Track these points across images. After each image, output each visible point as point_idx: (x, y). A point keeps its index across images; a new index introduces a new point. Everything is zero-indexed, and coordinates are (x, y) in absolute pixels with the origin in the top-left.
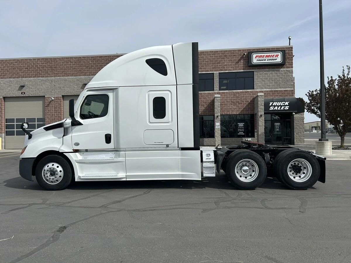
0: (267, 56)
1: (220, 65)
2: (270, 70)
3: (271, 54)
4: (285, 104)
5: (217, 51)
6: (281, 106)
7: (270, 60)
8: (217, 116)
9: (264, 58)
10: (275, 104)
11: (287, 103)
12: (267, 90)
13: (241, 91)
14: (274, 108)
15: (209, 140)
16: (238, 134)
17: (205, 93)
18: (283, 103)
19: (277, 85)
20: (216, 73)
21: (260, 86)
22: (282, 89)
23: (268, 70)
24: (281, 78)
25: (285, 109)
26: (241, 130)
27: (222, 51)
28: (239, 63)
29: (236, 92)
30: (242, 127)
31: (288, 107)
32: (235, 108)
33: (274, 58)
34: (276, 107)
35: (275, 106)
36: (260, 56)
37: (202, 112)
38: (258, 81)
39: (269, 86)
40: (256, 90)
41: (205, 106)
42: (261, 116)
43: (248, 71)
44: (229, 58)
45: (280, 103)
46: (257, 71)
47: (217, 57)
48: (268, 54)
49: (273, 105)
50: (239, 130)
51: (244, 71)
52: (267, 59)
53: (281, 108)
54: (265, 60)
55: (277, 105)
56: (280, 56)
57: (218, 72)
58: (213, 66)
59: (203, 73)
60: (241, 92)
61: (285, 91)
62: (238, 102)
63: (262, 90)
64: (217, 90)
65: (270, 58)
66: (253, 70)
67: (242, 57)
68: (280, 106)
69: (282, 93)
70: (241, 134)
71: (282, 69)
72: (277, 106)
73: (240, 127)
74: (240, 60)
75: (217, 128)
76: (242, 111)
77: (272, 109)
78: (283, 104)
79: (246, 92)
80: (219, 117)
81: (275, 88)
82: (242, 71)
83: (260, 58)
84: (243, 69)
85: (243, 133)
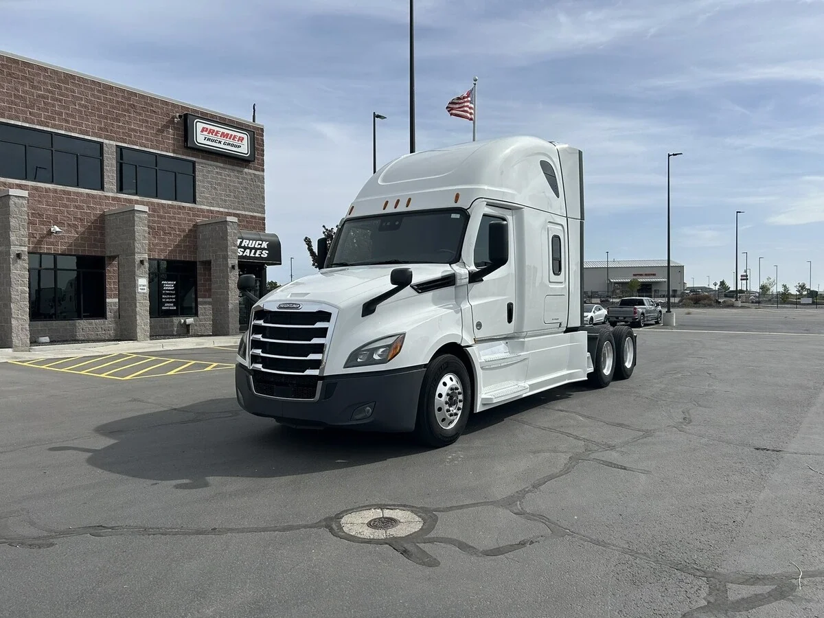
0: (223, 133)
1: (119, 127)
2: (226, 166)
3: (230, 132)
4: (261, 245)
5: (111, 88)
6: (256, 249)
7: (229, 144)
8: (142, 262)
9: (219, 138)
10: (245, 243)
11: (265, 245)
12: (222, 210)
13: (170, 202)
14: (243, 252)
15: (91, 324)
16: (164, 308)
17: (78, 193)
18: (259, 244)
19: (239, 202)
20: (110, 144)
21: (207, 198)
22: (247, 213)
23: (222, 165)
24: (246, 189)
25: (262, 255)
26: (169, 298)
27: (123, 91)
28: (163, 132)
29: (158, 204)
30: (171, 290)
31: (267, 252)
32: (157, 244)
33: (236, 143)
34: (248, 251)
35: (245, 248)
36: (211, 132)
37: (71, 245)
38: (203, 187)
39: (225, 201)
40: (199, 207)
41: (80, 229)
42: (233, 267)
43: (184, 157)
44: (140, 114)
45: (254, 242)
46: (202, 163)
47: (111, 101)
48: (226, 131)
49: (243, 245)
50: (164, 298)
51: (175, 155)
52: (223, 141)
53: (255, 254)
54: (220, 142)
55: (249, 246)
56: (245, 141)
57: (114, 143)
58: (100, 122)
59: (73, 134)
60: (168, 205)
61: (252, 217)
62: (163, 229)
63: (212, 208)
64: (112, 191)
65: (228, 141)
66: (194, 159)
67: (172, 121)
68: (254, 248)
69: (247, 221)
70: (168, 308)
71: (246, 170)
72: (248, 248)
73: (167, 290)
74: (166, 126)
75: (140, 290)
76: (171, 252)
77: (241, 254)
78: (259, 246)
79: (180, 207)
80: (146, 264)
81: (234, 209)
82: (172, 155)
83: (210, 135)
84: (174, 152)
85: (174, 306)
